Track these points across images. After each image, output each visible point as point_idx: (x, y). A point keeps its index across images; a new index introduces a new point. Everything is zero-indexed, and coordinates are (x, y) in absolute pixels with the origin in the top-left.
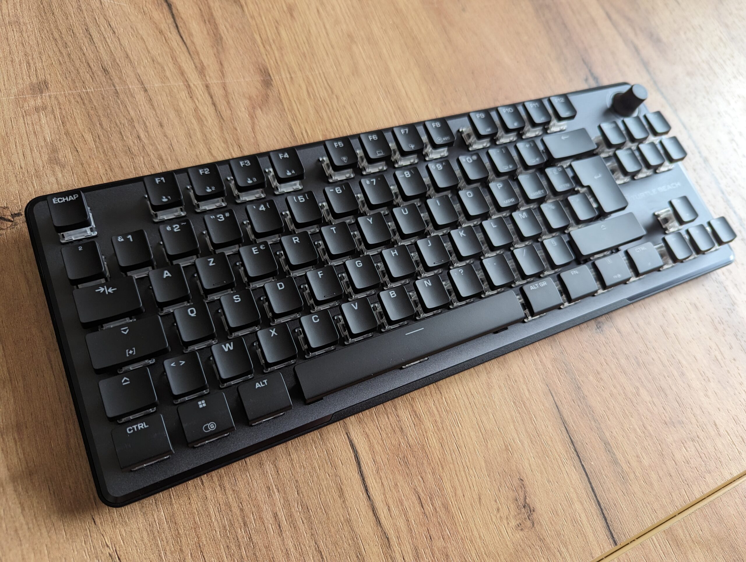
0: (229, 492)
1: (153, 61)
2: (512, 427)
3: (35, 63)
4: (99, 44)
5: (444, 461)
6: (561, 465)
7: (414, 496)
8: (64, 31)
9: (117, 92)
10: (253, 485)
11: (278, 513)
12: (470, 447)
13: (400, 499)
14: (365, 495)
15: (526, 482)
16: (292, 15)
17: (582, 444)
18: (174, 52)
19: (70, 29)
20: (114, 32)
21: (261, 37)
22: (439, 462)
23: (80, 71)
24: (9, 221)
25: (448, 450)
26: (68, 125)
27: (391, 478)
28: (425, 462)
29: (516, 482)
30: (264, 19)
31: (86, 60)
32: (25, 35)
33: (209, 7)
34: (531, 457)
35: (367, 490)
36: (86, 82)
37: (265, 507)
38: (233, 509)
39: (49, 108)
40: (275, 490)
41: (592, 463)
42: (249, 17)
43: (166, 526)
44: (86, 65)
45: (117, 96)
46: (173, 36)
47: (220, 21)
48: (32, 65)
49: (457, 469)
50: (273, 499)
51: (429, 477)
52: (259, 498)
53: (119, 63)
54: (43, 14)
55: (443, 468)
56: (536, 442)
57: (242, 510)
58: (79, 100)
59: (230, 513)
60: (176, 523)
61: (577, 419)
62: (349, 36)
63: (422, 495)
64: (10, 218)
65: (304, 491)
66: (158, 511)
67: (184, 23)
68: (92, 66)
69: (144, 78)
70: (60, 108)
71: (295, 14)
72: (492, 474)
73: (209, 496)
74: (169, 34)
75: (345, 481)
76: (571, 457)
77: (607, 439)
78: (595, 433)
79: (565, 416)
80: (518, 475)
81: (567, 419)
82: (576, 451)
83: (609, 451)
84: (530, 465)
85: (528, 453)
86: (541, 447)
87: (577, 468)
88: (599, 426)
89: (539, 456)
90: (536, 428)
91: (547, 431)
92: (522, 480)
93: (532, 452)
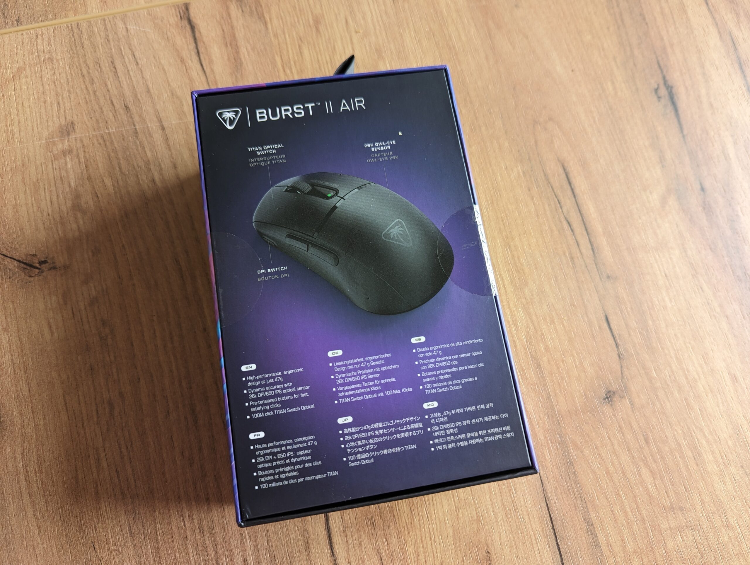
0: (207, 535)
1: (173, 94)
2: (488, 497)
3: (64, 103)
4: (122, 78)
5: (411, 526)
6: (534, 542)
7: (376, 557)
8: (91, 65)
9: (136, 132)
10: (228, 530)
11: (248, 559)
12: (440, 514)
13: (362, 558)
14: (329, 550)
15: (493, 555)
16: (318, 30)
17: (563, 522)
18: (194, 84)
19: (97, 63)
20: (137, 64)
21: (282, 59)
22: (405, 526)
23: (104, 109)
24: (37, 268)
25: (417, 514)
26: (91, 170)
27: (357, 537)
28: (391, 525)
29: (482, 554)
30: (287, 36)
31: (110, 96)
32: (57, 72)
33: (232, 27)
34: (503, 530)
35: (331, 547)
36: (109, 122)
37: (237, 552)
38: (208, 550)
39: (75, 152)
40: (247, 537)
41: (569, 543)
42: (272, 36)
43: (151, 558)
44: (109, 102)
45: (137, 137)
46: (194, 64)
47: (242, 42)
48: (62, 106)
49: (423, 535)
50: (244, 545)
51: (394, 540)
52: (232, 543)
53: (140, 98)
54: (74, 48)
55: (409, 533)
56: (511, 515)
57: (216, 552)
58: (101, 141)
59: (206, 554)
60: (159, 557)
61: (562, 496)
62: (376, 50)
63: (384, 556)
64: (37, 265)
65: (273, 540)
66: (146, 545)
67: (206, 48)
68: (115, 104)
69: (162, 115)
70: (84, 151)
71: (322, 28)
72: (458, 544)
73: (189, 537)
74: (190, 62)
75: (312, 535)
76: (547, 535)
77: (592, 520)
78: (579, 512)
79: (548, 492)
80: (485, 547)
81: (549, 495)
82: (553, 529)
83: (591, 532)
84: (500, 538)
85: (500, 527)
86: (515, 521)
87: (551, 547)
88: (585, 505)
89: (512, 530)
90: (513, 502)
91: (525, 505)
92: (489, 553)
93: (504, 526)
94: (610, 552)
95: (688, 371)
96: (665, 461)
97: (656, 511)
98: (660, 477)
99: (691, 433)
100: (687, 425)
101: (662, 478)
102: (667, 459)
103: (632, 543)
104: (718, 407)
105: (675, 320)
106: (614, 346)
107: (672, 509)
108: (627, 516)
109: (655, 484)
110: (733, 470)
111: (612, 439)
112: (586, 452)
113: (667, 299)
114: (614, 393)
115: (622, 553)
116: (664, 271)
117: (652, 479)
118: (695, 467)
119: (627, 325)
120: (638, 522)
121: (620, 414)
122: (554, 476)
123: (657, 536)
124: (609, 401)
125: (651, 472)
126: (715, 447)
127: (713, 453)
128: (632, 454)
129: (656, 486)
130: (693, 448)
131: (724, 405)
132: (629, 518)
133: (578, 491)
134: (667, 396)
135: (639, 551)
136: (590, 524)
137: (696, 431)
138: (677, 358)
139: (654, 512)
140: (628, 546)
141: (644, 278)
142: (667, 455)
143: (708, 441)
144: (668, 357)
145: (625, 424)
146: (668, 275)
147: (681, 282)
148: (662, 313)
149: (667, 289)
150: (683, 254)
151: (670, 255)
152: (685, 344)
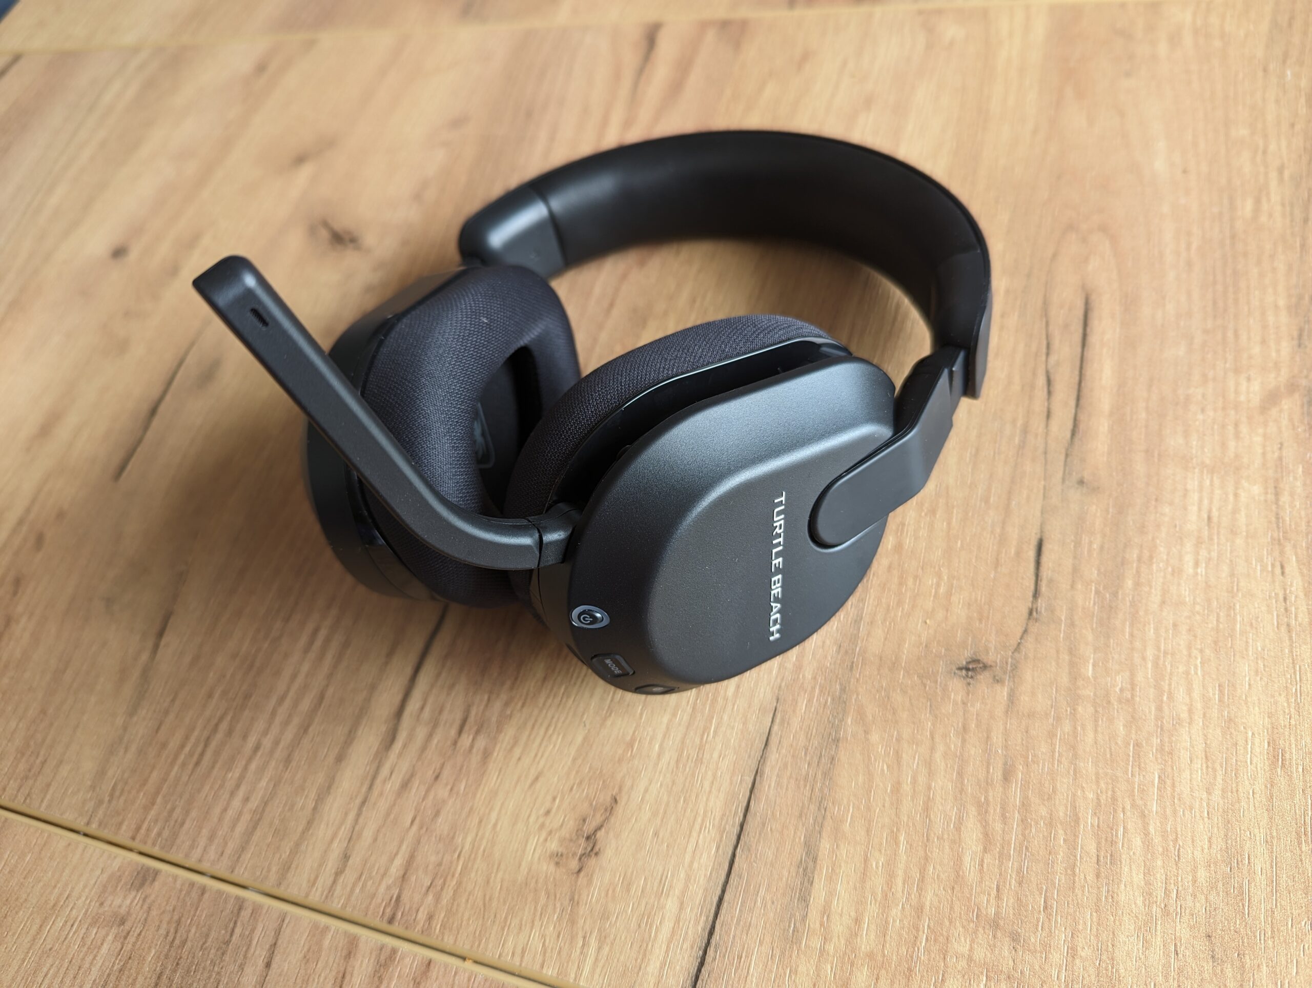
13: (445, 704)
16: (800, 67)
29: (604, 797)
33: (696, 52)
34: (658, 781)
41: (754, 866)
42: (737, 66)
46: (628, 84)
51: (498, 706)
53: (550, 105)
55: (523, 706)
58: (484, 140)
61: (788, 782)
62: (866, 99)
66: (240, 558)
69: (560, 127)
71: (806, 65)
76: (725, 829)
77: (818, 850)
78: (803, 825)
79: (768, 763)
80: (616, 790)
81: (767, 770)
82: (742, 826)
83: (805, 870)
84: (646, 790)
85: (658, 773)
86: (686, 778)
87: (720, 851)
88: (820, 820)
89: (671, 788)
90: (701, 748)
91: (717, 764)
92: (616, 801)
93: (665, 775)
94: (822, 924)
95: (1171, 697)
96: (1027, 832)
97: (957, 909)
98: (1001, 854)
99: (1115, 811)
100: (1113, 791)
101: (1003, 856)
102: (1033, 830)
103: (872, 937)
104: (1209, 793)
105: (1187, 599)
106: (1030, 594)
107: (995, 924)
108: (890, 884)
109: (983, 860)
110: (1183, 932)
111: (937, 739)
112: (875, 737)
113: (1189, 559)
114: (985, 667)
115: (843, 942)
116: (1210, 511)
117: (980, 848)
118: (1091, 877)
119: (1075, 570)
120: (907, 907)
121: (978, 705)
122: (794, 744)
123: (933, 956)
124: (967, 676)
125: (986, 835)
126: (1159, 863)
127: (1148, 872)
128: (962, 783)
129: (981, 864)
130: (1106, 840)
131: (1223, 797)
132: (893, 890)
133: (821, 790)
134: (1096, 721)
135: (880, 958)
136: (811, 856)
137: (1129, 813)
138: (1156, 665)
139: (952, 908)
140: (862, 935)
141: (1156, 507)
142: (1037, 823)
143: (1148, 844)
144: (1136, 655)
145: (977, 726)
146: (1215, 520)
147: (1239, 541)
148: (1165, 577)
149: (1199, 542)
150: (1271, 497)
151: (1237, 488)
152: (1189, 648)
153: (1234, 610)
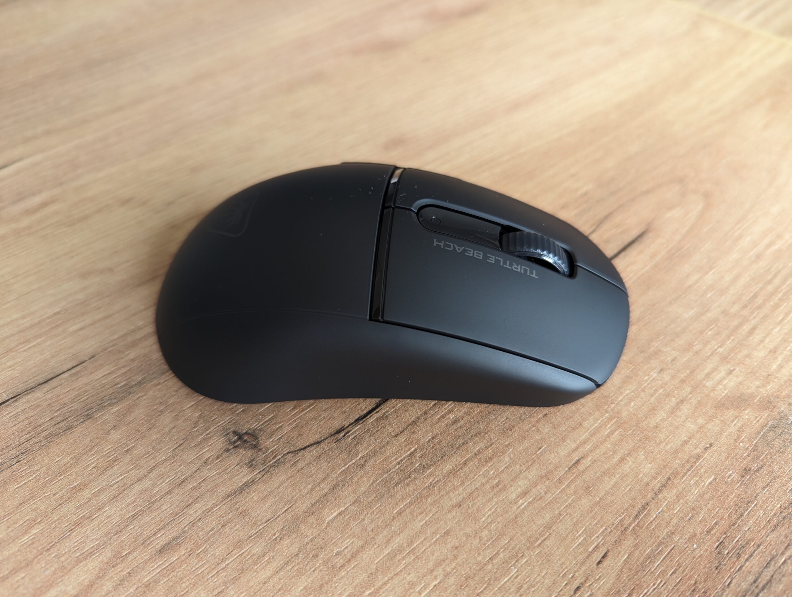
79: (29, 397)
90: (9, 351)
105: (483, 519)
111: (152, 475)
112: (115, 436)
113: (522, 484)
114: (255, 446)
116: (583, 457)
121: (214, 473)
124: (235, 442)
128: (127, 526)
133: (34, 444)
134: (287, 563)
138: (392, 555)
144: (385, 533)
145: (193, 489)
146: (581, 467)
147: (585, 502)
148: (483, 485)
149: (546, 477)
150: (656, 484)
151: (629, 454)
152: (439, 563)
153: (517, 561)
